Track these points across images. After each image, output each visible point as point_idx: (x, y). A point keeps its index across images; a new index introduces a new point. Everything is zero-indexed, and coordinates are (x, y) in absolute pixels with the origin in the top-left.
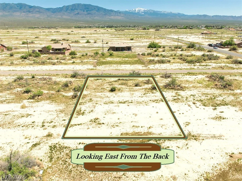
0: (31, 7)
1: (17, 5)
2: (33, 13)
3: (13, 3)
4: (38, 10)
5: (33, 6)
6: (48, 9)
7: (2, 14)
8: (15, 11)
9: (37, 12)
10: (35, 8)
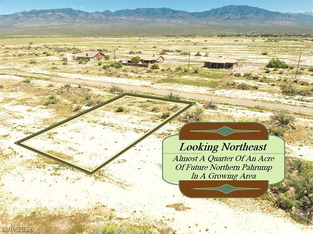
0: (174, 12)
1: (161, 10)
2: (175, 19)
3: (157, 8)
4: (181, 15)
5: (177, 10)
6: (193, 14)
7: (144, 20)
8: (157, 17)
9: (180, 17)
10: (179, 13)
